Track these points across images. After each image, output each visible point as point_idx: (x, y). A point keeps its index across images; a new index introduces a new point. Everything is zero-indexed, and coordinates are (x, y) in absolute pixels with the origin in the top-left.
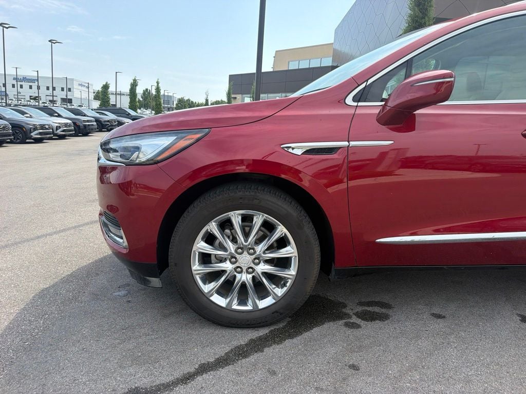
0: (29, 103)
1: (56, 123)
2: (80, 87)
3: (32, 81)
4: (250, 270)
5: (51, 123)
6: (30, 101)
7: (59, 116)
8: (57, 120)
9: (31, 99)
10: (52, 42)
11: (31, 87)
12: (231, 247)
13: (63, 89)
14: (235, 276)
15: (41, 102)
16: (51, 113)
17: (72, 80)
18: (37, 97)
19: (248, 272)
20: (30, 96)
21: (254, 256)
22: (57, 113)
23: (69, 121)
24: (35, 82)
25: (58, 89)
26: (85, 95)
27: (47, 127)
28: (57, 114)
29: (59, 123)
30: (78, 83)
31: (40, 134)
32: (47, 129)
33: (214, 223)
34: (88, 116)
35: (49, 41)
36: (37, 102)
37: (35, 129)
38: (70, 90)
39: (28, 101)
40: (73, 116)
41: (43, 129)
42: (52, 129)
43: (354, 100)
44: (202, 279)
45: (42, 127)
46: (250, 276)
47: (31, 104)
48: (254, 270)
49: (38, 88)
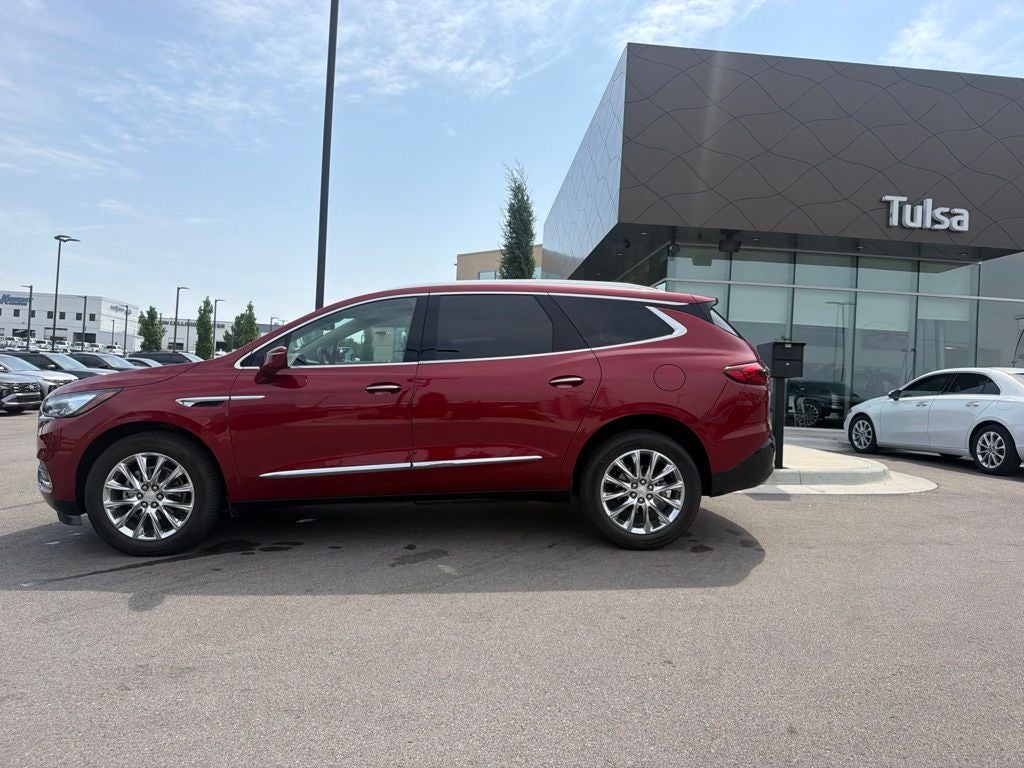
0: (9, 342)
1: (49, 381)
2: (113, 313)
3: (20, 301)
4: (154, 505)
5: (40, 381)
6: (13, 339)
7: (58, 368)
8: (51, 375)
9: (14, 335)
10: (61, 240)
11: (17, 313)
12: (138, 485)
13: (79, 317)
14: (141, 510)
15: (33, 340)
16: (43, 363)
17: (99, 299)
18: (26, 331)
19: (153, 507)
20: (15, 330)
21: (157, 492)
22: (54, 363)
23: (73, 378)
24: (25, 304)
25: (71, 317)
26: (119, 328)
27: (31, 387)
28: (53, 366)
29: (55, 381)
30: (109, 305)
31: (18, 399)
32: (32, 391)
33: (122, 465)
34: (112, 368)
35: (56, 238)
36: (25, 340)
37: (10, 391)
38: (92, 317)
39: (9, 339)
40: (84, 368)
41: (24, 392)
42: (41, 391)
43: (242, 364)
44: (113, 513)
45: (23, 387)
46: (154, 510)
47: (13, 343)
48: (158, 505)
49: (32, 314)
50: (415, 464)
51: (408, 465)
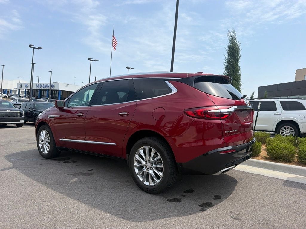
50: (86, 141)
51: (84, 141)
